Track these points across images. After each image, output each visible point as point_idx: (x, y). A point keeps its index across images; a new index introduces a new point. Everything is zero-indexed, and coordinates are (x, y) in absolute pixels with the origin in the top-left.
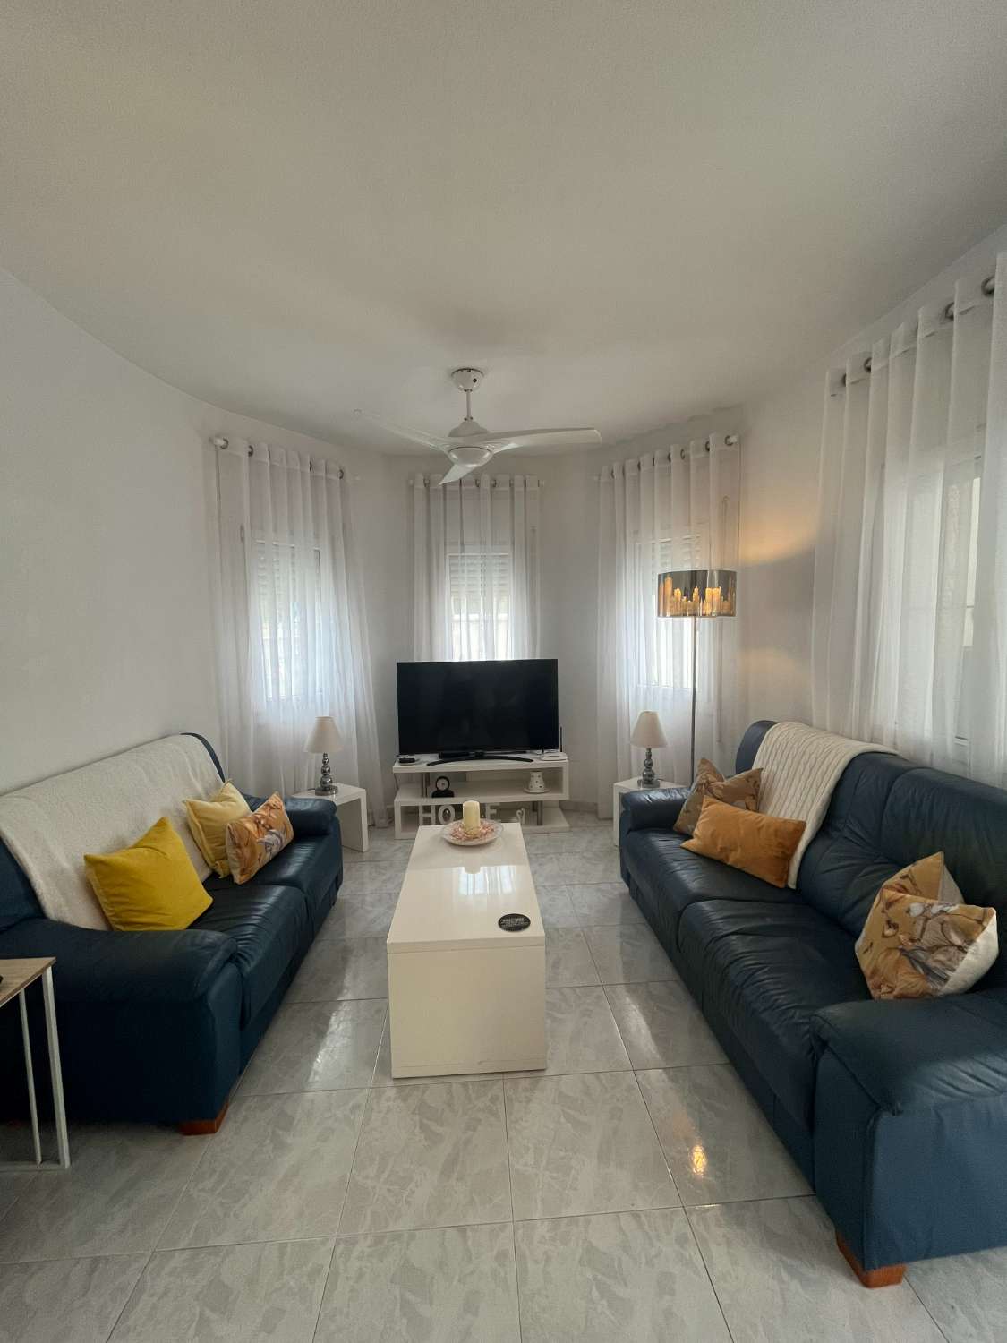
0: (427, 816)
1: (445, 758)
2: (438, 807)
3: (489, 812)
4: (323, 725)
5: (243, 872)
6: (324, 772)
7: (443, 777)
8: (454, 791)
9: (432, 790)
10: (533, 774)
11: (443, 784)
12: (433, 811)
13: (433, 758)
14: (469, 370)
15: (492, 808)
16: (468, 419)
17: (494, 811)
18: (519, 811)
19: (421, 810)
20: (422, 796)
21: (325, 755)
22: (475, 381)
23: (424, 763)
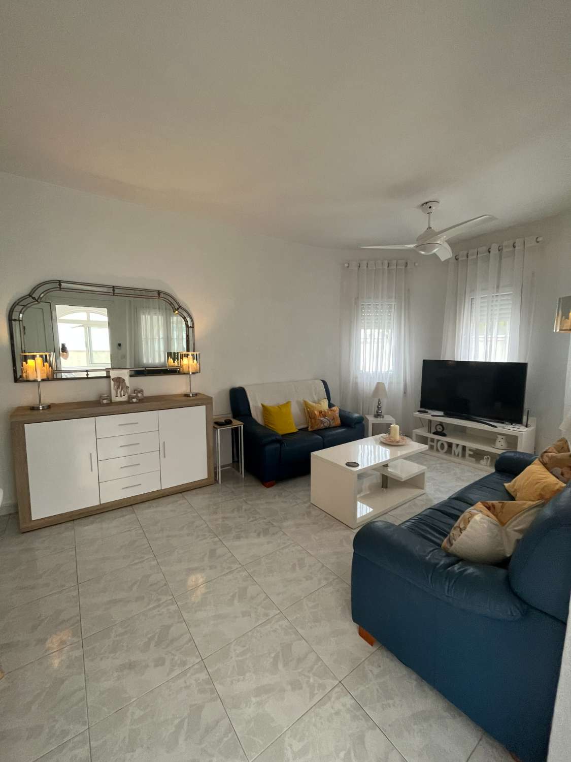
0: (432, 444)
1: (447, 415)
2: (438, 441)
3: (468, 452)
4: (379, 387)
5: (311, 428)
6: (378, 407)
7: (441, 424)
8: (446, 433)
9: (433, 430)
10: (499, 436)
11: (440, 428)
12: (435, 442)
13: (441, 413)
14: (426, 203)
15: (470, 450)
16: (430, 228)
17: (471, 453)
18: (485, 457)
19: (429, 440)
20: (428, 432)
21: (379, 400)
22: (430, 207)
23: (436, 416)
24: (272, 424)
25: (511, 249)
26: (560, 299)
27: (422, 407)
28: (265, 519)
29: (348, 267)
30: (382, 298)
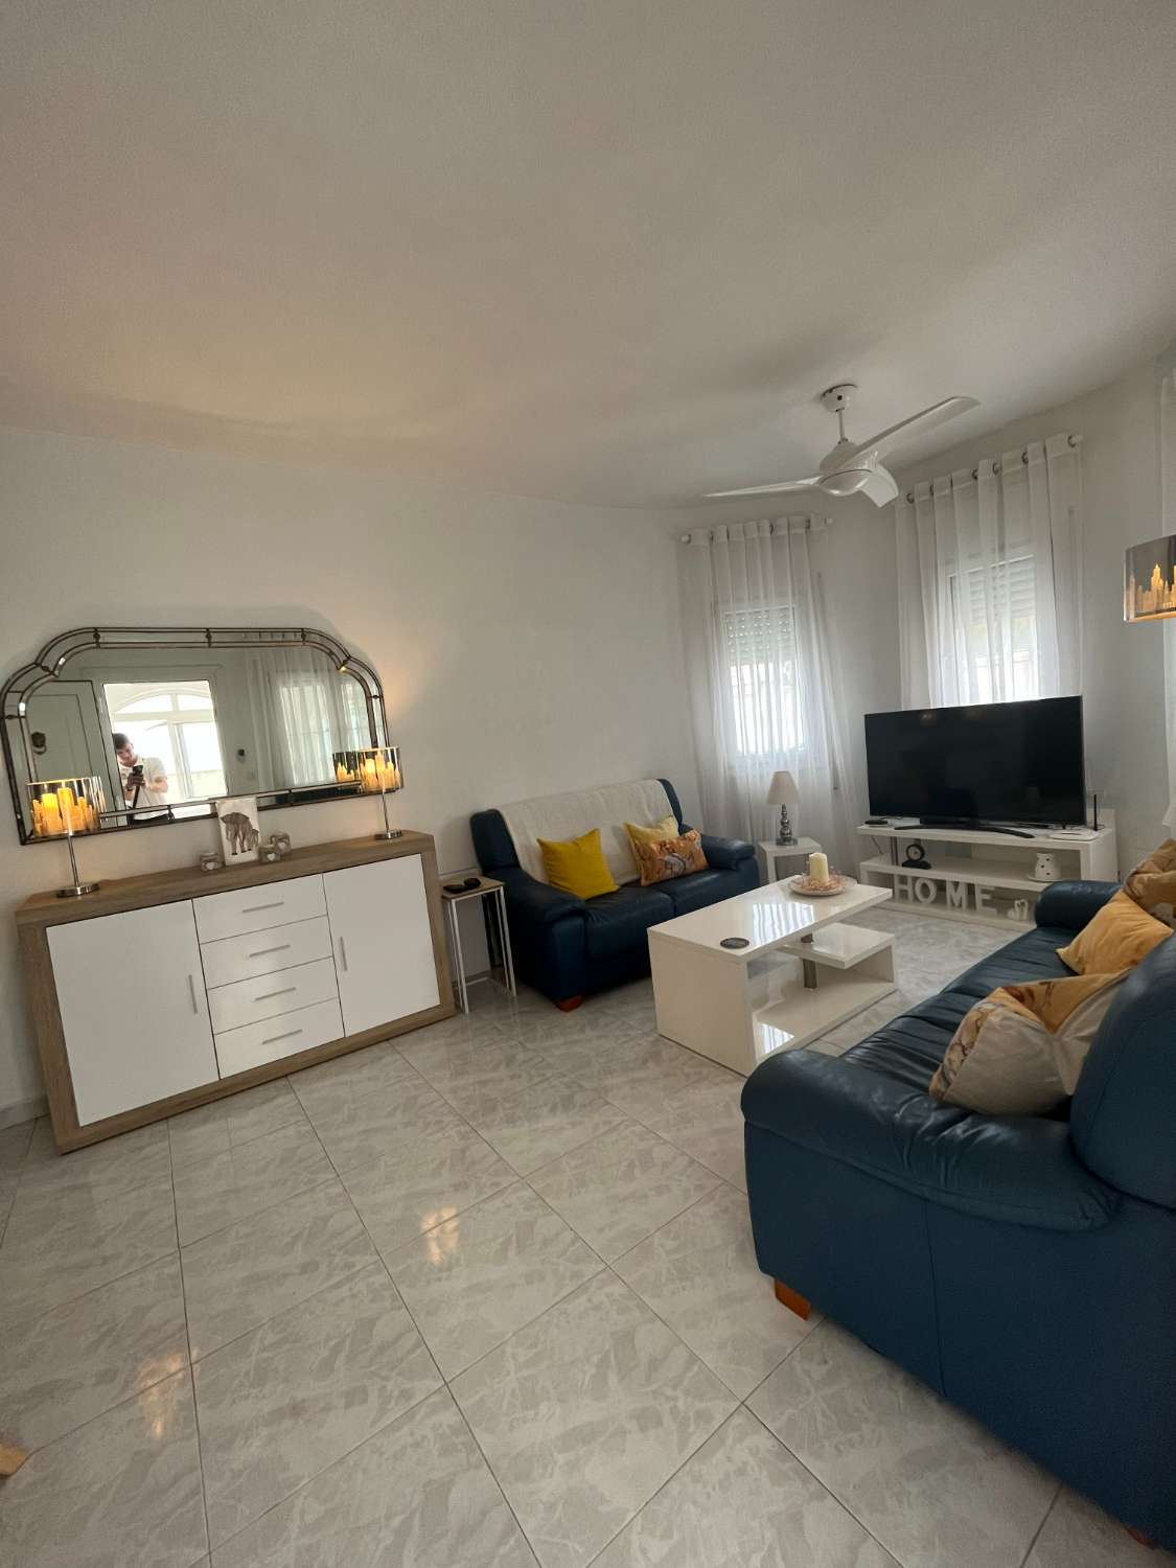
0: (904, 887)
1: (928, 823)
2: (915, 879)
3: (979, 897)
4: (780, 781)
5: (646, 878)
6: (783, 823)
7: (917, 844)
8: (932, 864)
9: (903, 858)
10: (1040, 856)
11: (916, 853)
12: (910, 881)
13: (916, 822)
14: (831, 390)
15: (984, 892)
16: (844, 440)
17: (987, 897)
18: (1017, 902)
19: (896, 881)
20: (893, 864)
21: (784, 807)
22: (840, 398)
23: (905, 829)
24: (563, 879)
25: (1020, 466)
26: (1128, 552)
27: (873, 813)
28: (564, 1076)
29: (689, 541)
30: (766, 597)
